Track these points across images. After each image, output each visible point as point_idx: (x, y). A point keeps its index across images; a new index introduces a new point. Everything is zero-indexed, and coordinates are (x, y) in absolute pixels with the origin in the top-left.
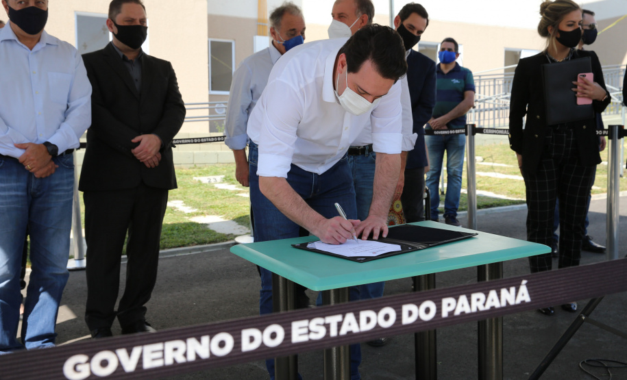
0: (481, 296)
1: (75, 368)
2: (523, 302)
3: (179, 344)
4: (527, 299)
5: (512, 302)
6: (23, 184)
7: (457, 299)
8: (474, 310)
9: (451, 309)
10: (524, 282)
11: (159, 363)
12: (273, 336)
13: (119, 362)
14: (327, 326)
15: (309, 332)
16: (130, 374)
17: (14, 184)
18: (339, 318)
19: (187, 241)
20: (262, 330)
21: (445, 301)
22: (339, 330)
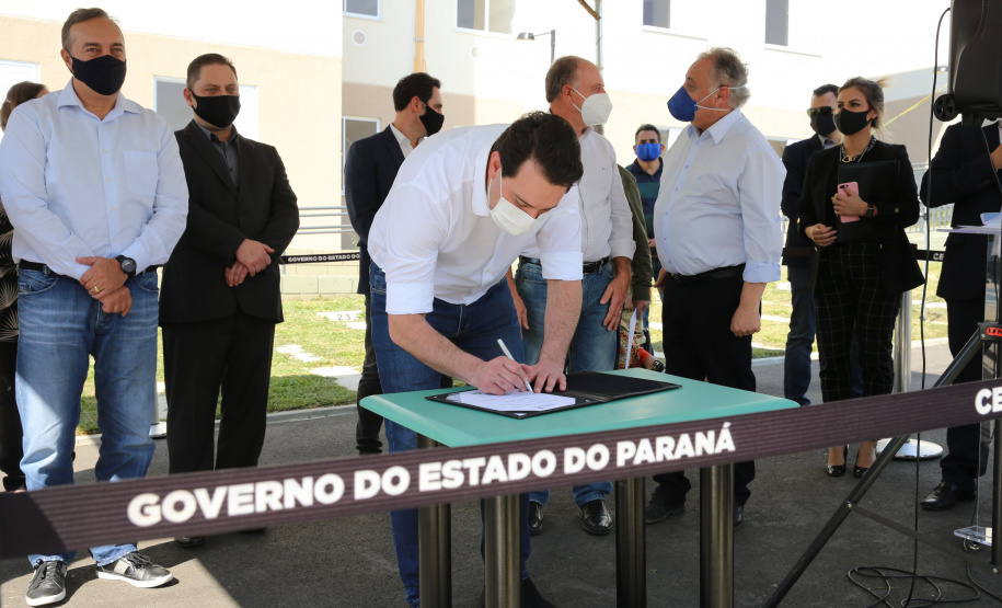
0: (669, 440)
1: (142, 511)
2: (725, 451)
3: (274, 486)
4: (731, 447)
5: (710, 451)
6: (83, 313)
7: (637, 444)
8: (660, 458)
9: (629, 456)
10: (727, 425)
11: (248, 510)
12: (396, 481)
13: (198, 506)
14: (466, 472)
15: (442, 478)
16: (212, 521)
18: (481, 461)
19: (306, 401)
20: (381, 474)
21: (621, 446)
22: (481, 477)
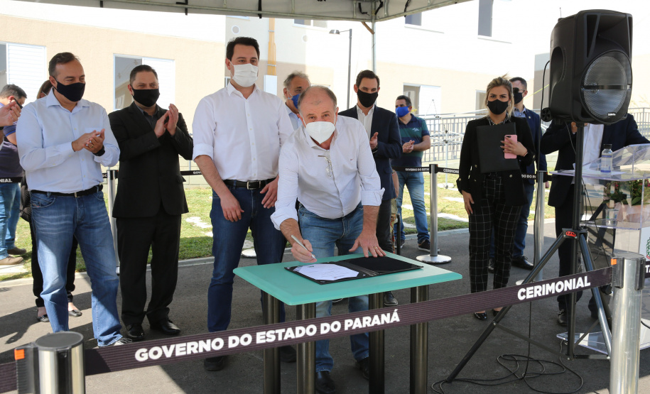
0: (369, 318)
1: (141, 355)
2: (395, 322)
3: (195, 343)
4: (398, 320)
5: (388, 322)
6: (71, 216)
7: (354, 320)
8: (364, 326)
9: (350, 325)
10: (396, 310)
11: (184, 353)
12: (246, 340)
13: (163, 352)
14: (277, 335)
15: (266, 338)
16: (169, 358)
17: (64, 216)
18: (283, 330)
19: (203, 253)
20: (240, 337)
21: (347, 321)
22: (283, 337)
